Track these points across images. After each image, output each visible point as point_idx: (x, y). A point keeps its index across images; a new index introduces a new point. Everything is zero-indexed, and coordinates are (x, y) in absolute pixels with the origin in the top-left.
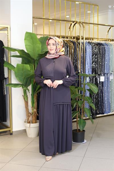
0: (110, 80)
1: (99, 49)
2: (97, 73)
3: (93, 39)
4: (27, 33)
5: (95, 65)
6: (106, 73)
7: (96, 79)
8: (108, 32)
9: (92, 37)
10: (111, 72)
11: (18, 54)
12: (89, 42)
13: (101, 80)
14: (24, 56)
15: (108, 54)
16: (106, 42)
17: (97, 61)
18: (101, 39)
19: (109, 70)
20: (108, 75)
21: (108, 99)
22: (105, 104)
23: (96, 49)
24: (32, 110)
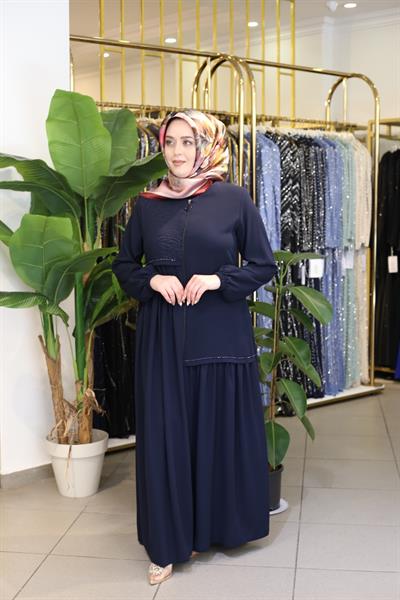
0: (344, 274)
1: (307, 158)
2: (300, 247)
3: (275, 121)
4: (59, 94)
5: (292, 216)
6: (328, 248)
7: (295, 269)
8: (330, 98)
9: (273, 114)
10: (346, 244)
12: (268, 134)
13: (313, 274)
15: (336, 175)
16: (326, 133)
17: (300, 203)
18: (307, 122)
19: (339, 236)
20: (336, 252)
21: (336, 342)
22: (327, 362)
23: (294, 161)
24: (78, 393)
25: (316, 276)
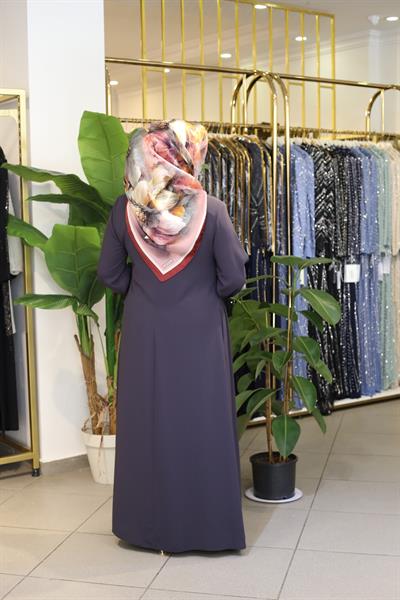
0: (381, 278)
1: (341, 169)
2: (335, 253)
3: (316, 134)
4: (87, 115)
5: (327, 223)
6: (363, 254)
7: (331, 276)
8: (370, 110)
9: (315, 126)
10: (383, 250)
11: (57, 191)
12: (304, 145)
13: (348, 279)
14: (78, 196)
15: (371, 184)
16: (363, 143)
17: (334, 210)
18: (344, 133)
19: (376, 240)
20: (373, 258)
21: (373, 344)
22: (364, 363)
23: (328, 171)
24: (109, 388)
25: (352, 281)
